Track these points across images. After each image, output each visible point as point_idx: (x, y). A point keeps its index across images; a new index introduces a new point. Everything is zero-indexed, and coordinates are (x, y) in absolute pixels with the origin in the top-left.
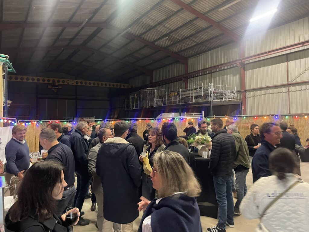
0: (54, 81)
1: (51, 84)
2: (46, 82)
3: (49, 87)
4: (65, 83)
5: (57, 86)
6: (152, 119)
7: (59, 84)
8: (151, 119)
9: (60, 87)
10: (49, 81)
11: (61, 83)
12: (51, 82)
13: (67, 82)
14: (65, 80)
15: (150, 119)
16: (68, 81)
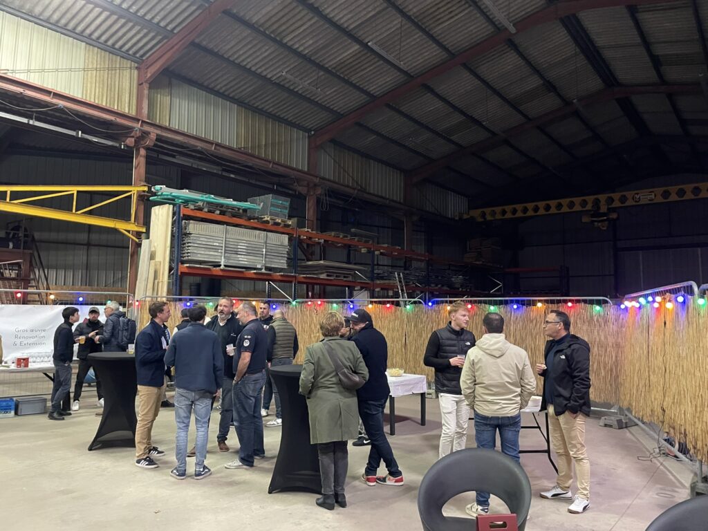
0: (597, 202)
1: (590, 211)
2: (577, 208)
3: (585, 219)
4: (629, 203)
5: (604, 214)
6: (599, 303)
7: (608, 209)
8: (591, 302)
9: (614, 216)
10: (584, 203)
11: (617, 204)
12: (589, 207)
13: (633, 199)
14: (629, 194)
15: (585, 302)
16: (638, 194)
